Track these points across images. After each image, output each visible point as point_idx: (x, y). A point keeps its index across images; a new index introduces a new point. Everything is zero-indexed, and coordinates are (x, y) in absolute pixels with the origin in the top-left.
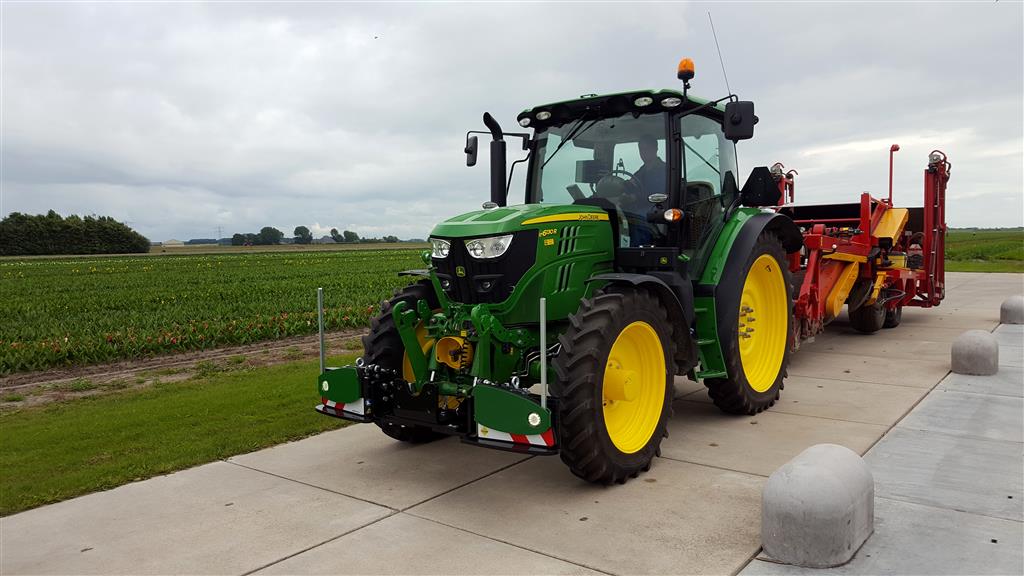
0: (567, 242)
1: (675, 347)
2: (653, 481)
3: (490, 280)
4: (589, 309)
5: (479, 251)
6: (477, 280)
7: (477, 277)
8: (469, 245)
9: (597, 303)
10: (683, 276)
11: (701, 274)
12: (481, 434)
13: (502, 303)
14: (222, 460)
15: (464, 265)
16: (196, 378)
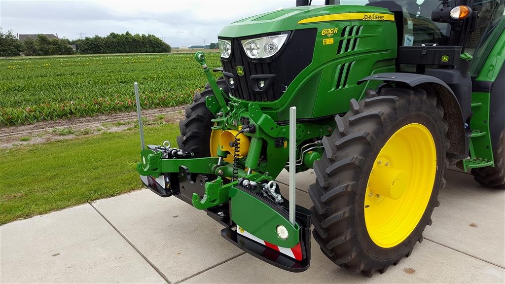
0: (349, 41)
1: (448, 144)
2: (411, 271)
3: (264, 79)
4: (357, 112)
5: (256, 51)
6: (253, 79)
7: (253, 76)
8: (245, 45)
9: (368, 105)
10: (464, 74)
11: (479, 71)
12: (239, 231)
13: (276, 102)
14: (89, 203)
15: (243, 65)
16: (129, 129)
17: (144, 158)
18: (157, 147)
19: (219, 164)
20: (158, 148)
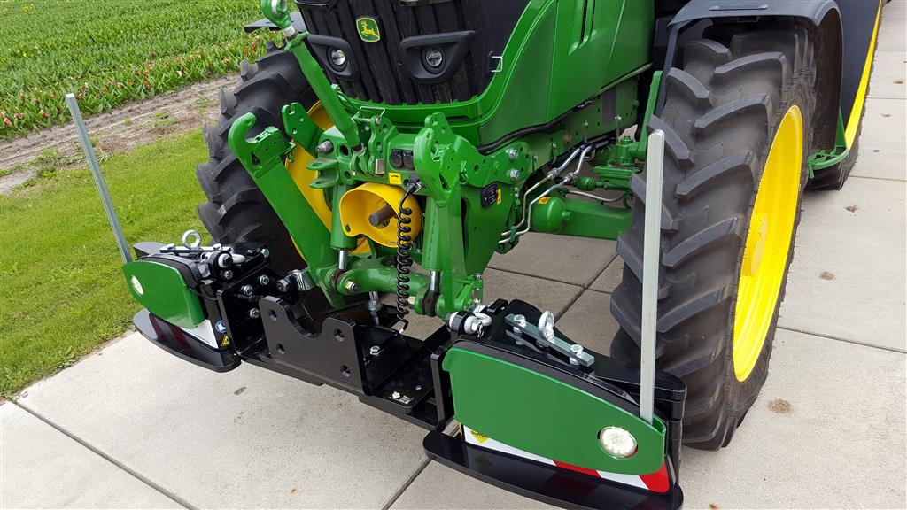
2: (783, 407)
3: (444, 47)
4: (707, 106)
6: (411, 49)
7: (410, 40)
12: (470, 438)
13: (476, 99)
14: (11, 399)
15: (375, 13)
16: (30, 184)
17: (135, 280)
18: (165, 248)
19: (341, 267)
20: (169, 250)
